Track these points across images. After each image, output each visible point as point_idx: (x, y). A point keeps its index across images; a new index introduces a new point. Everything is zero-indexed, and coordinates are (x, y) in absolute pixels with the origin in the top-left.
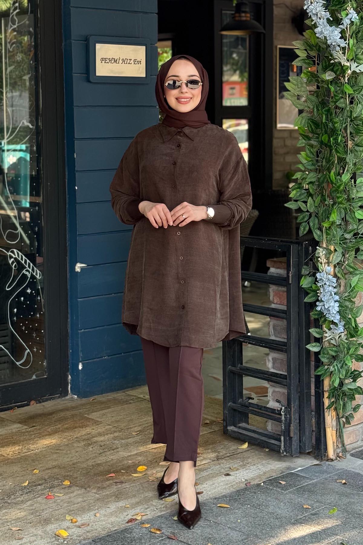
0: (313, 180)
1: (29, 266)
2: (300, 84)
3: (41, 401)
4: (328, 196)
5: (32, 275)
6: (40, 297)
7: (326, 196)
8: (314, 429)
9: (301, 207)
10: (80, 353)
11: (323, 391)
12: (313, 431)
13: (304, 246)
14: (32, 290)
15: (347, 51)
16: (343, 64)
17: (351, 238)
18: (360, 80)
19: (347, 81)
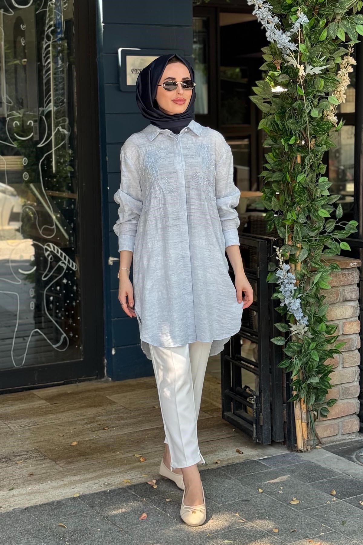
1: (65, 259)
2: (266, 87)
3: (77, 381)
5: (68, 267)
8: (286, 420)
9: (266, 206)
10: (113, 340)
12: (284, 422)
13: (272, 243)
14: (68, 280)
15: (299, 54)
16: (295, 67)
17: (316, 235)
18: (317, 82)
19: (302, 84)
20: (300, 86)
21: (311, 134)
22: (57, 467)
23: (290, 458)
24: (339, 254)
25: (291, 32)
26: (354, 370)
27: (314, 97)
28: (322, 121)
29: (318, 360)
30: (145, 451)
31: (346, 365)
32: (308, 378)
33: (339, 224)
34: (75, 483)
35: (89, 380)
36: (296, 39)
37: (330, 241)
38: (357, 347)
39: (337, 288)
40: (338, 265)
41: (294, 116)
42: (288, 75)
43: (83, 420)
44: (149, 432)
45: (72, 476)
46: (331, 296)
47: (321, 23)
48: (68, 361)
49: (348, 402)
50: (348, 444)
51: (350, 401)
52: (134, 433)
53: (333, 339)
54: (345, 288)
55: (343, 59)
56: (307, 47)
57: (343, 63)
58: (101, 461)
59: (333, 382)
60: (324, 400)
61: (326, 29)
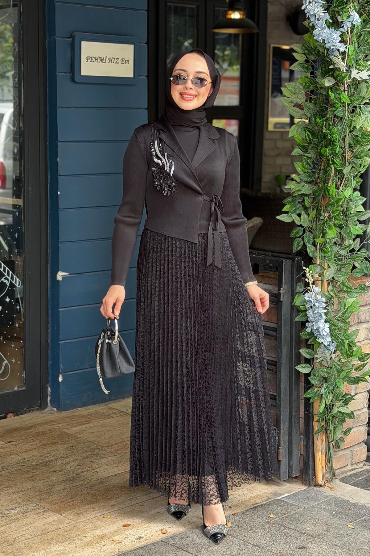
0: (308, 192)
1: (8, 274)
2: (299, 90)
3: (19, 413)
4: (323, 211)
5: (11, 283)
6: (20, 306)
7: (322, 211)
8: (302, 453)
9: (295, 220)
10: (60, 365)
11: (313, 415)
13: (296, 262)
14: (11, 299)
15: (346, 56)
16: (341, 70)
17: (346, 254)
18: (362, 88)
19: (346, 89)
20: (344, 91)
22: (67, 520)
24: (368, 273)
26: (365, 395)
31: (358, 391)
33: (368, 241)
40: (366, 286)
49: (358, 430)
51: (359, 427)
53: (361, 366)
56: (354, 50)
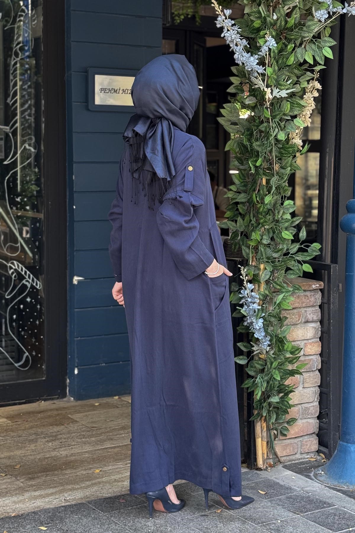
1: (29, 277)
2: (234, 110)
5: (32, 285)
10: (76, 359)
11: (253, 403)
12: (245, 440)
14: (32, 299)
15: (266, 77)
16: (262, 90)
17: (279, 257)
18: (283, 105)
19: (268, 106)
20: (267, 108)
21: (276, 157)
22: (18, 483)
23: (249, 476)
24: (302, 276)
25: (259, 55)
26: (314, 390)
27: (280, 120)
28: (288, 144)
29: (279, 379)
30: (106, 468)
31: (306, 385)
32: (269, 397)
33: (302, 246)
34: (36, 498)
35: (51, 399)
36: (263, 62)
37: (293, 262)
38: (318, 368)
39: (299, 309)
40: (300, 287)
41: (260, 139)
42: (255, 98)
43: (45, 438)
44: (110, 450)
45: (33, 491)
46: (293, 317)
47: (289, 47)
48: (30, 380)
49: (307, 422)
50: (306, 463)
51: (309, 420)
52: (95, 450)
53: (294, 359)
54: (308, 309)
55: (308, 84)
56: (274, 71)
57: (309, 88)
58: (62, 477)
59: (294, 401)
60: (284, 419)
61: (293, 54)
